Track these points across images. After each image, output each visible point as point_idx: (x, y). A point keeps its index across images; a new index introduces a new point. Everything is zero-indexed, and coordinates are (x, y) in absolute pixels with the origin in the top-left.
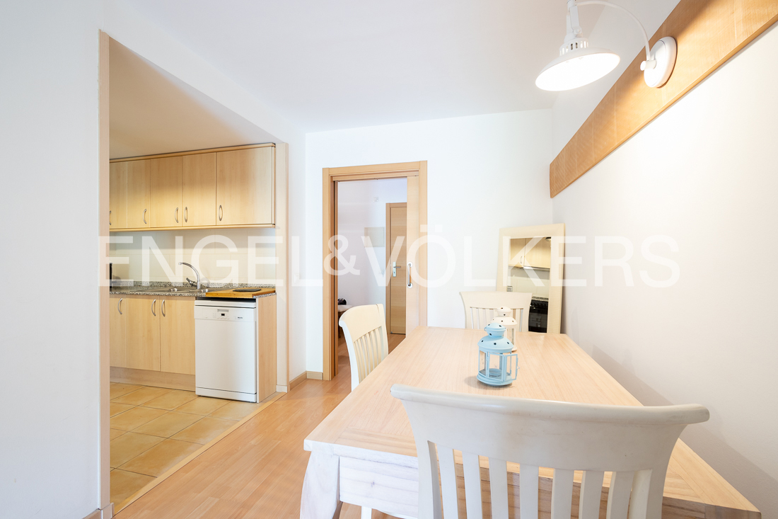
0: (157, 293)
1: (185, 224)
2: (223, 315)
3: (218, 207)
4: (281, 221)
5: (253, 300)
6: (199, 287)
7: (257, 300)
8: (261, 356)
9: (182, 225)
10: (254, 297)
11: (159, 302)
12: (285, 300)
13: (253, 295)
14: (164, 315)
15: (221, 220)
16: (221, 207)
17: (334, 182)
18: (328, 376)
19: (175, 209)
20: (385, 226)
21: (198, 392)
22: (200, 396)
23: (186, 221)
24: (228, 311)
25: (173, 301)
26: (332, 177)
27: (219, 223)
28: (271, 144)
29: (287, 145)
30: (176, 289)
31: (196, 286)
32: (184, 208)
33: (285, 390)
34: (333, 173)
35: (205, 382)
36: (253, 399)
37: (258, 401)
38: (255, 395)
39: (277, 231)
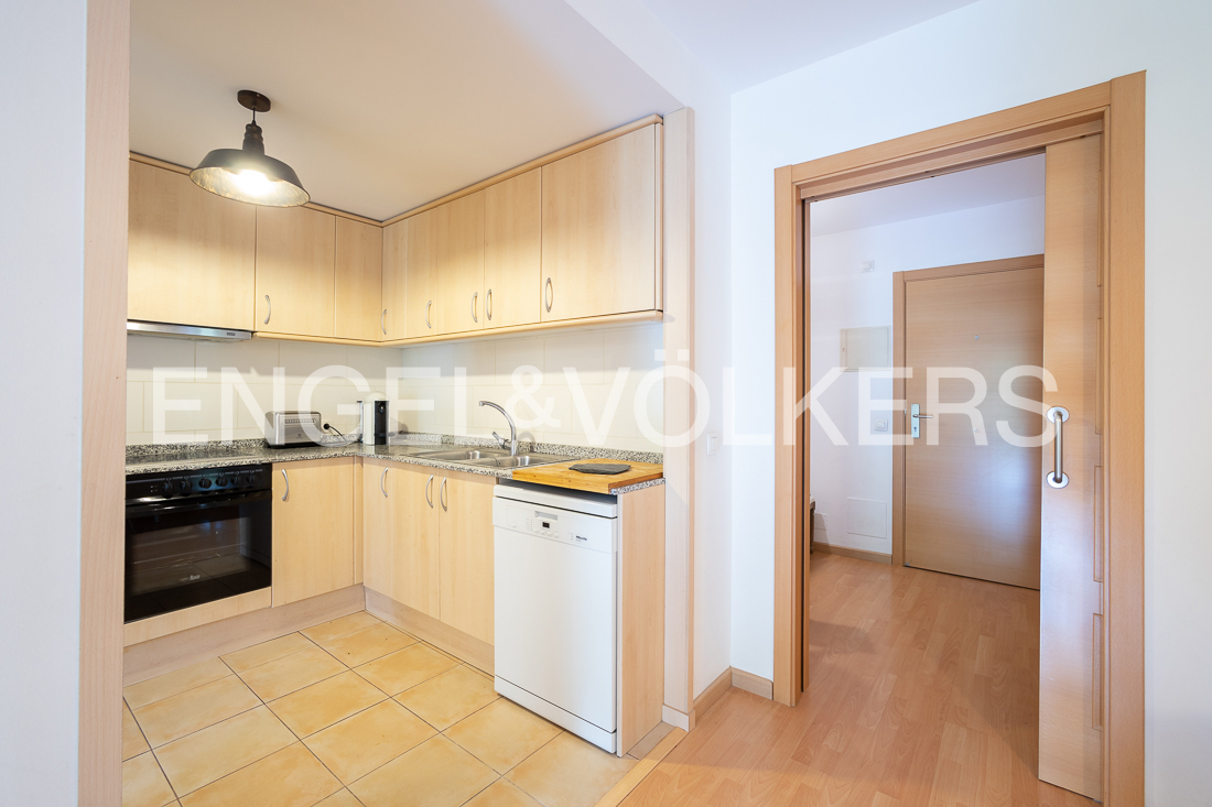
0: (435, 463)
1: (489, 324)
2: (546, 525)
3: (545, 282)
4: (676, 304)
5: (612, 499)
6: (514, 451)
7: (620, 498)
8: (629, 640)
9: (483, 326)
10: (613, 492)
11: (439, 480)
12: (685, 497)
13: (611, 486)
14: (445, 509)
15: (549, 309)
16: (549, 281)
17: (803, 201)
18: (786, 694)
19: (473, 295)
20: (890, 322)
21: (499, 686)
22: (501, 696)
23: (490, 317)
24: (555, 517)
25: (460, 481)
26: (798, 188)
27: (547, 317)
28: (653, 118)
29: (690, 112)
30: (478, 453)
31: (510, 449)
32: (487, 292)
33: (683, 723)
34: (803, 177)
35: (512, 669)
36: (606, 742)
37: (619, 754)
38: (612, 736)
39: (668, 325)
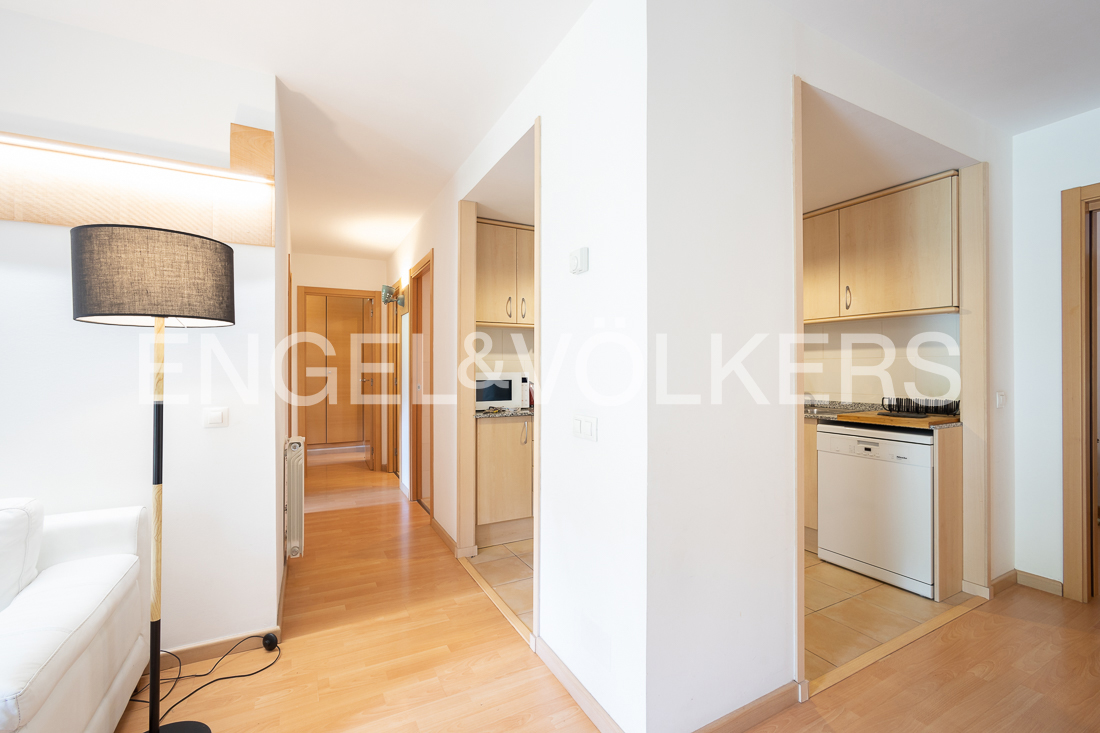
2: (867, 449)
3: (843, 289)
4: (972, 299)
5: (929, 432)
7: (936, 432)
10: (932, 428)
12: (983, 437)
13: (931, 424)
15: (848, 308)
16: (848, 288)
17: (1091, 212)
18: (1077, 594)
21: (822, 554)
22: (824, 561)
24: (877, 444)
26: (1087, 203)
27: (844, 312)
28: (952, 172)
29: (986, 164)
33: (984, 593)
34: (1087, 197)
36: (927, 592)
37: (937, 599)
38: (931, 587)
39: (964, 317)
